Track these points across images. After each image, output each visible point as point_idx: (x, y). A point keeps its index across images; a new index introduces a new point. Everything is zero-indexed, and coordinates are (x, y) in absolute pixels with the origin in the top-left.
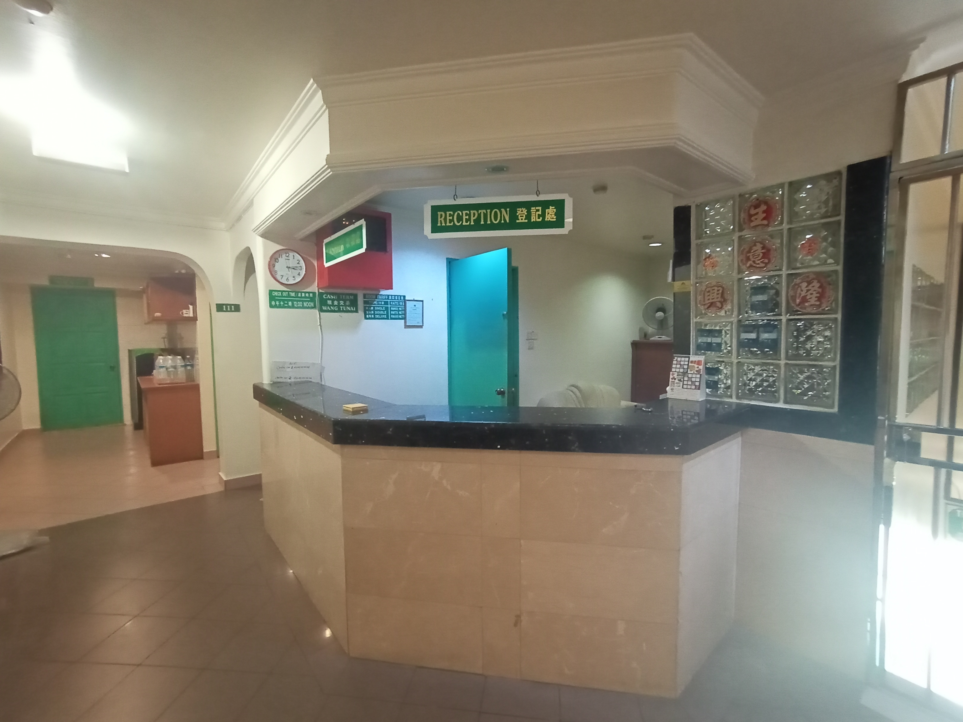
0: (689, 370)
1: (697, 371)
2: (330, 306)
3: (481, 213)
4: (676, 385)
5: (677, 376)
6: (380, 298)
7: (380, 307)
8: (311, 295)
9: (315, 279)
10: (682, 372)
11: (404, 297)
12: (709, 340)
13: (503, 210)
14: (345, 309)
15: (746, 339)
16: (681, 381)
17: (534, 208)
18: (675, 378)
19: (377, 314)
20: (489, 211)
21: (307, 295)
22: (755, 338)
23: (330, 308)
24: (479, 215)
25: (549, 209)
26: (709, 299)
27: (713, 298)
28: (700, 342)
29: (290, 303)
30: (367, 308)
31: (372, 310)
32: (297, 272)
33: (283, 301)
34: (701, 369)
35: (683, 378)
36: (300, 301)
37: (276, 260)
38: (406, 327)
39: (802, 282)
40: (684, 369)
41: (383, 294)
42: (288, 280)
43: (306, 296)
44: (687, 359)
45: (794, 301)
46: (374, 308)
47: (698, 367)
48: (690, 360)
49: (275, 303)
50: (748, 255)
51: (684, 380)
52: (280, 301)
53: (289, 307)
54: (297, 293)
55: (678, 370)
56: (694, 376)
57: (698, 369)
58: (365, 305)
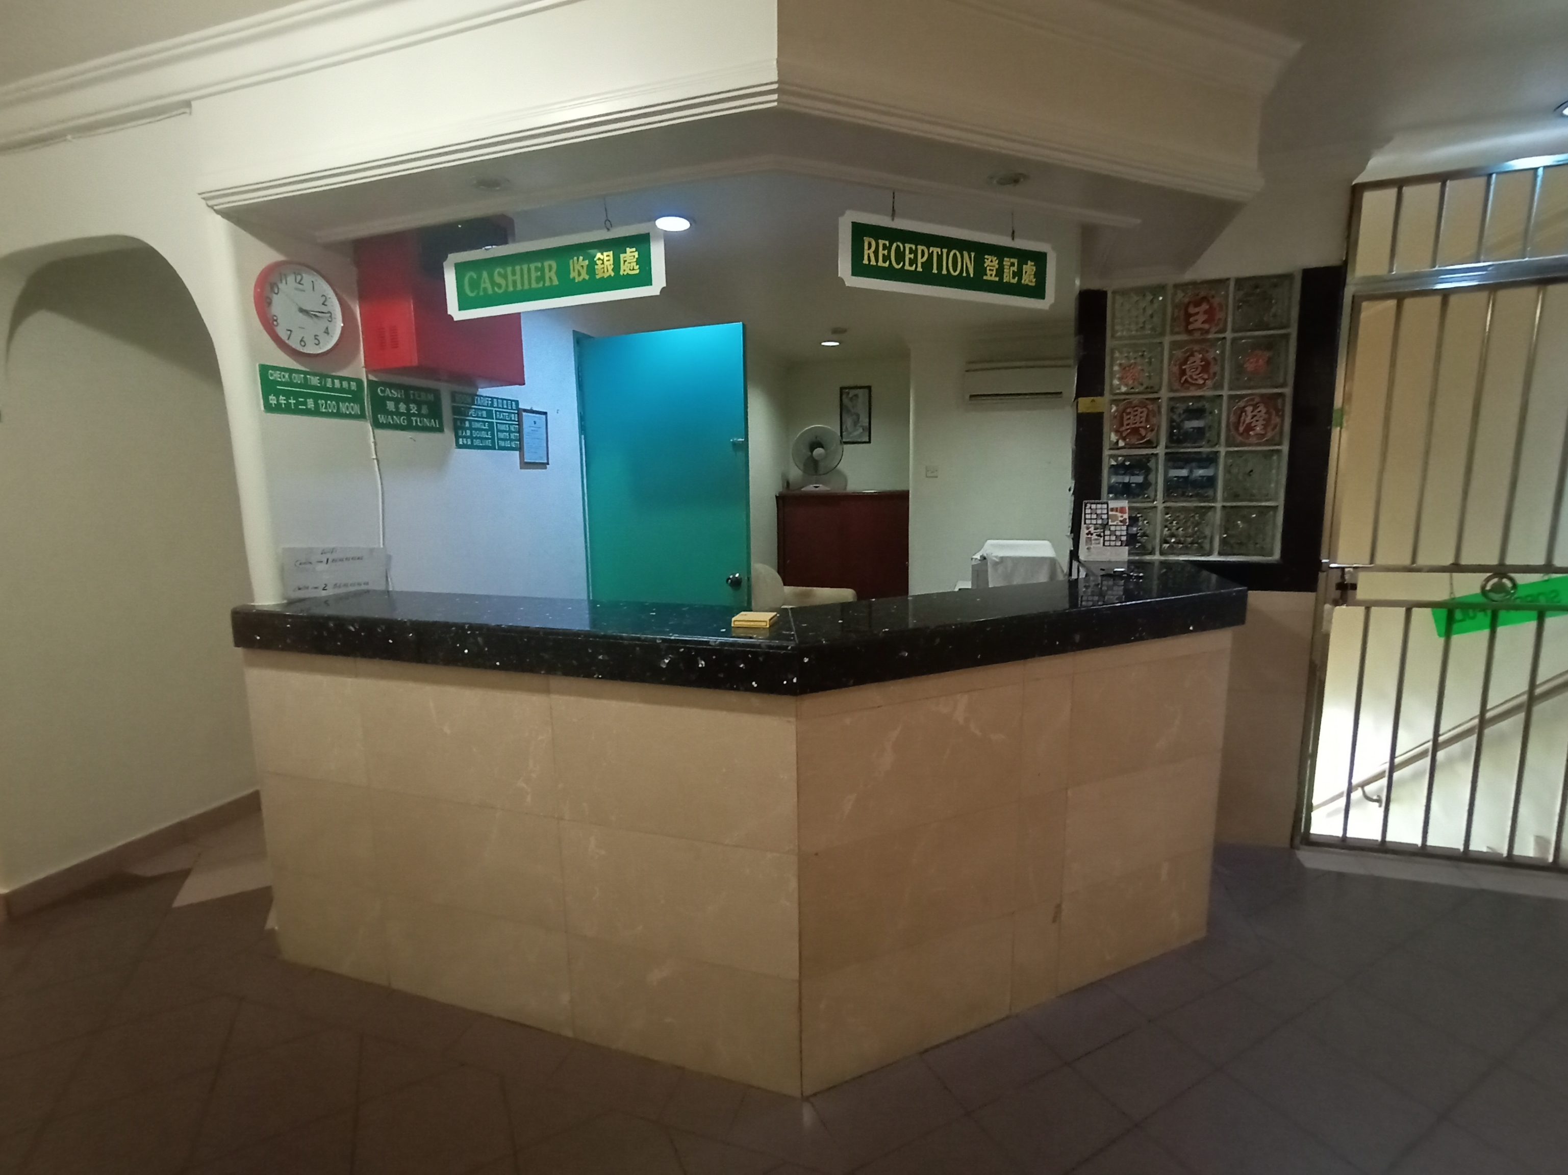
0: (1110, 520)
1: (1121, 521)
2: (392, 413)
3: (932, 252)
4: (1093, 542)
5: (1095, 529)
6: (479, 402)
7: (481, 423)
8: (353, 385)
9: (358, 347)
10: (1100, 524)
11: (517, 402)
12: (1126, 479)
13: (966, 254)
14: (421, 422)
15: (1176, 477)
16: (1101, 537)
17: (1008, 259)
18: (1092, 532)
19: (476, 438)
20: (945, 251)
21: (345, 384)
22: (1186, 475)
23: (393, 419)
24: (931, 255)
25: (1027, 264)
26: (1128, 425)
27: (1135, 421)
28: (1114, 482)
29: (311, 403)
30: (459, 423)
31: (468, 428)
32: (323, 324)
33: (296, 395)
34: (1126, 519)
35: (1104, 532)
36: (332, 398)
37: (273, 286)
38: (525, 465)
39: (1247, 406)
40: (1103, 519)
41: (484, 395)
42: (303, 344)
43: (344, 387)
44: (1105, 506)
45: (1237, 429)
46: (470, 424)
47: (1122, 517)
48: (1110, 507)
49: (278, 401)
50: (1184, 367)
51: (1104, 536)
52: (288, 394)
53: (308, 412)
54: (323, 377)
55: (1094, 521)
56: (1118, 528)
57: (1122, 519)
58: (456, 417)
